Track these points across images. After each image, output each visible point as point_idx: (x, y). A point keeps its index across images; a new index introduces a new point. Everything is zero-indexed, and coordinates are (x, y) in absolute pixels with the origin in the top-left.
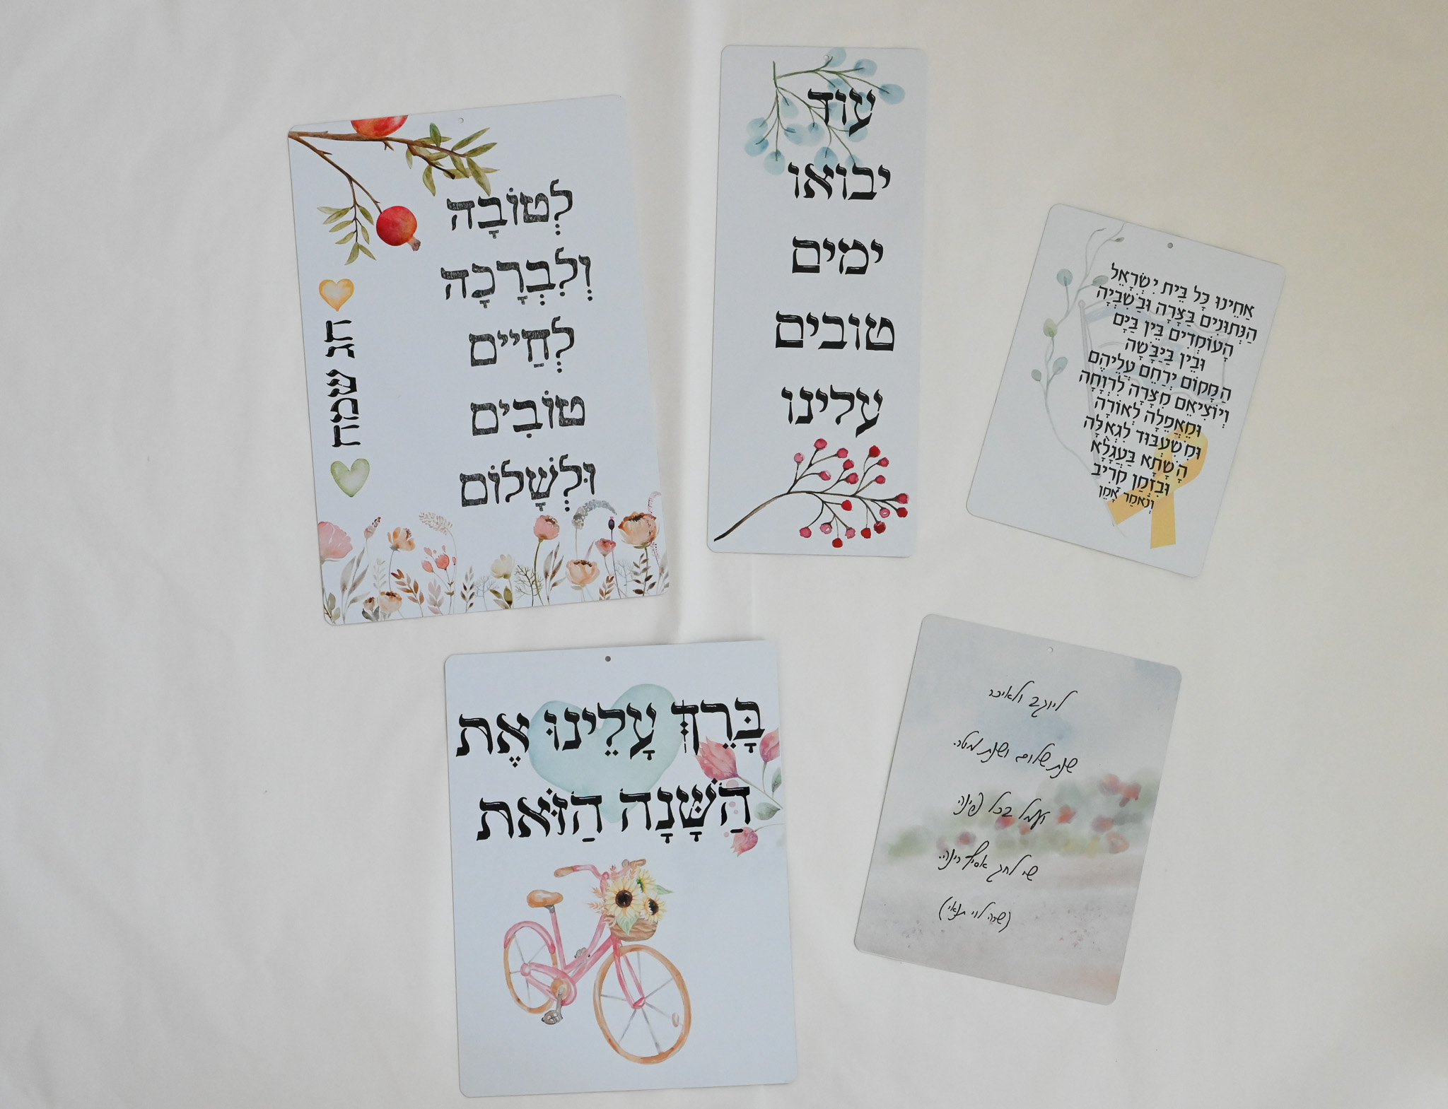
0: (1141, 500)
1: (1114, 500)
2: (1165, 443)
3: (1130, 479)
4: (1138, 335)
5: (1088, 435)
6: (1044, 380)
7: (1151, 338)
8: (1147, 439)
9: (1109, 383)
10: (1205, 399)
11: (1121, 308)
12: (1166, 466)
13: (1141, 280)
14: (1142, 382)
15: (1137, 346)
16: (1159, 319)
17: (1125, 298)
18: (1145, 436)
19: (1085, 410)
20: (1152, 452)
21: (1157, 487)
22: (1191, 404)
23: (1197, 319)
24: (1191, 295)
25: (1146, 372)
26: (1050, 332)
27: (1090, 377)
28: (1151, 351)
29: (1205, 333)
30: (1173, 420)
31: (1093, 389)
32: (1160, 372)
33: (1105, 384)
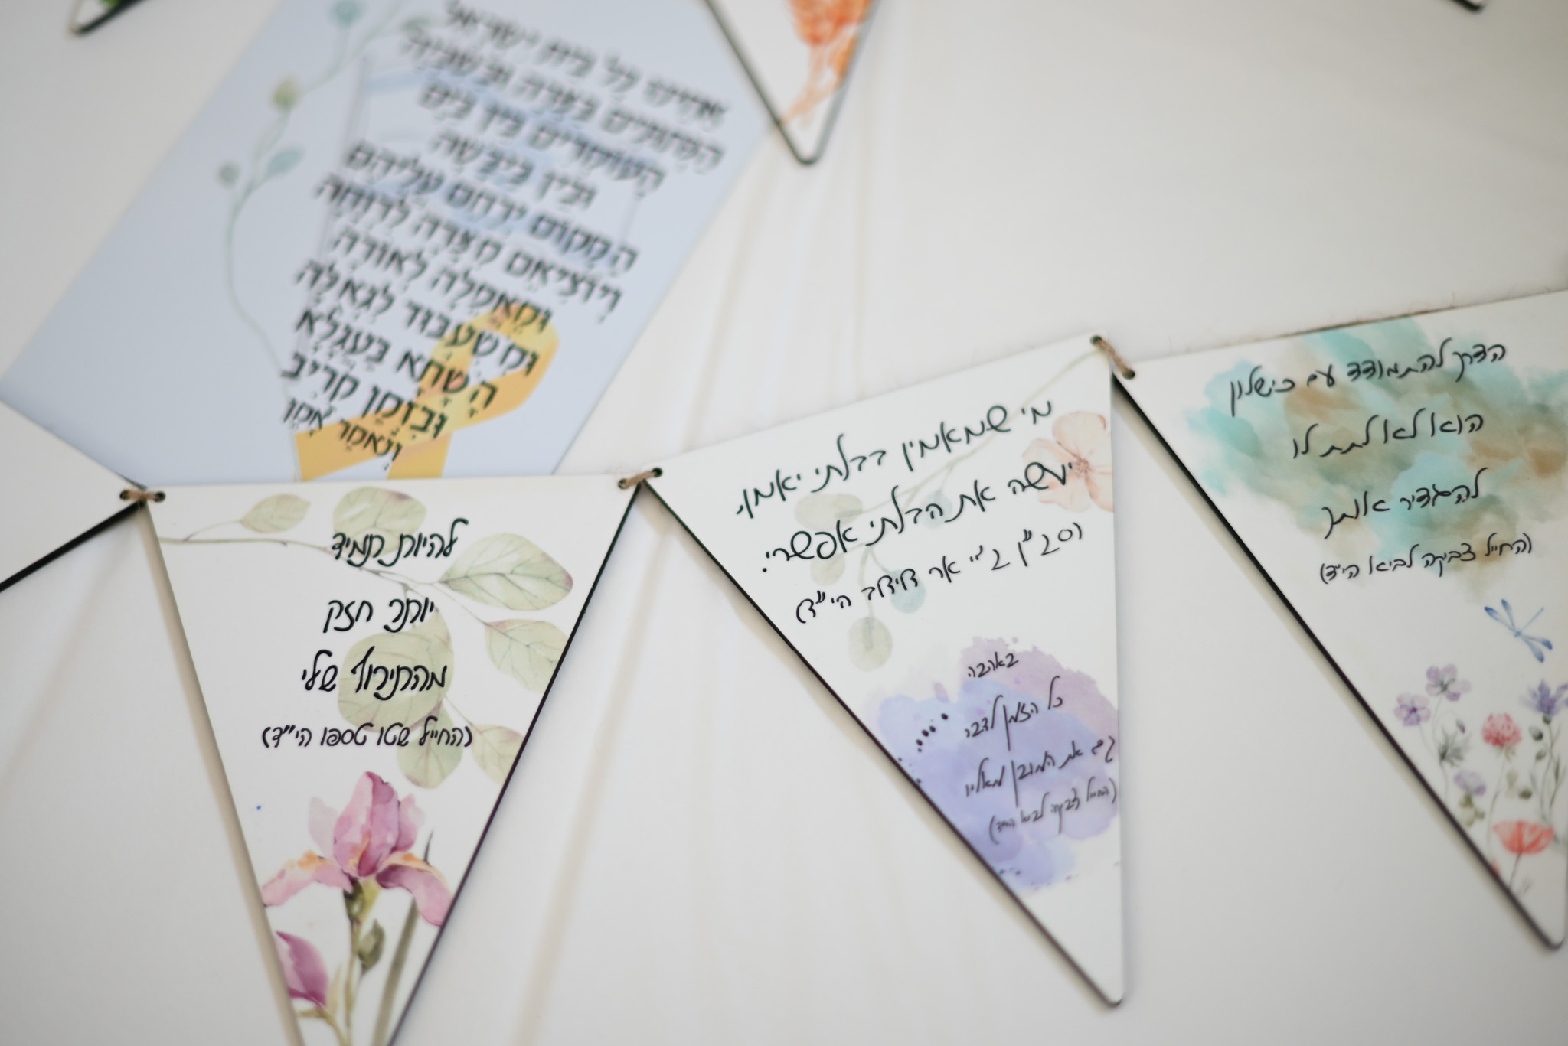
0: (373, 439)
1: (311, 433)
2: (463, 334)
3: (363, 394)
4: (467, 128)
5: (299, 298)
6: (240, 184)
7: (493, 136)
8: (425, 323)
9: (376, 208)
10: (575, 262)
11: (446, 76)
12: (449, 379)
13: (502, 32)
14: (448, 213)
15: (459, 147)
16: (520, 104)
17: (458, 60)
18: (420, 317)
19: (307, 249)
20: (428, 348)
21: (418, 418)
22: (541, 268)
23: (600, 114)
24: (599, 70)
25: (462, 195)
26: (285, 99)
27: (339, 191)
28: (484, 158)
29: (610, 141)
30: (493, 294)
31: (339, 215)
32: (492, 201)
33: (367, 208)
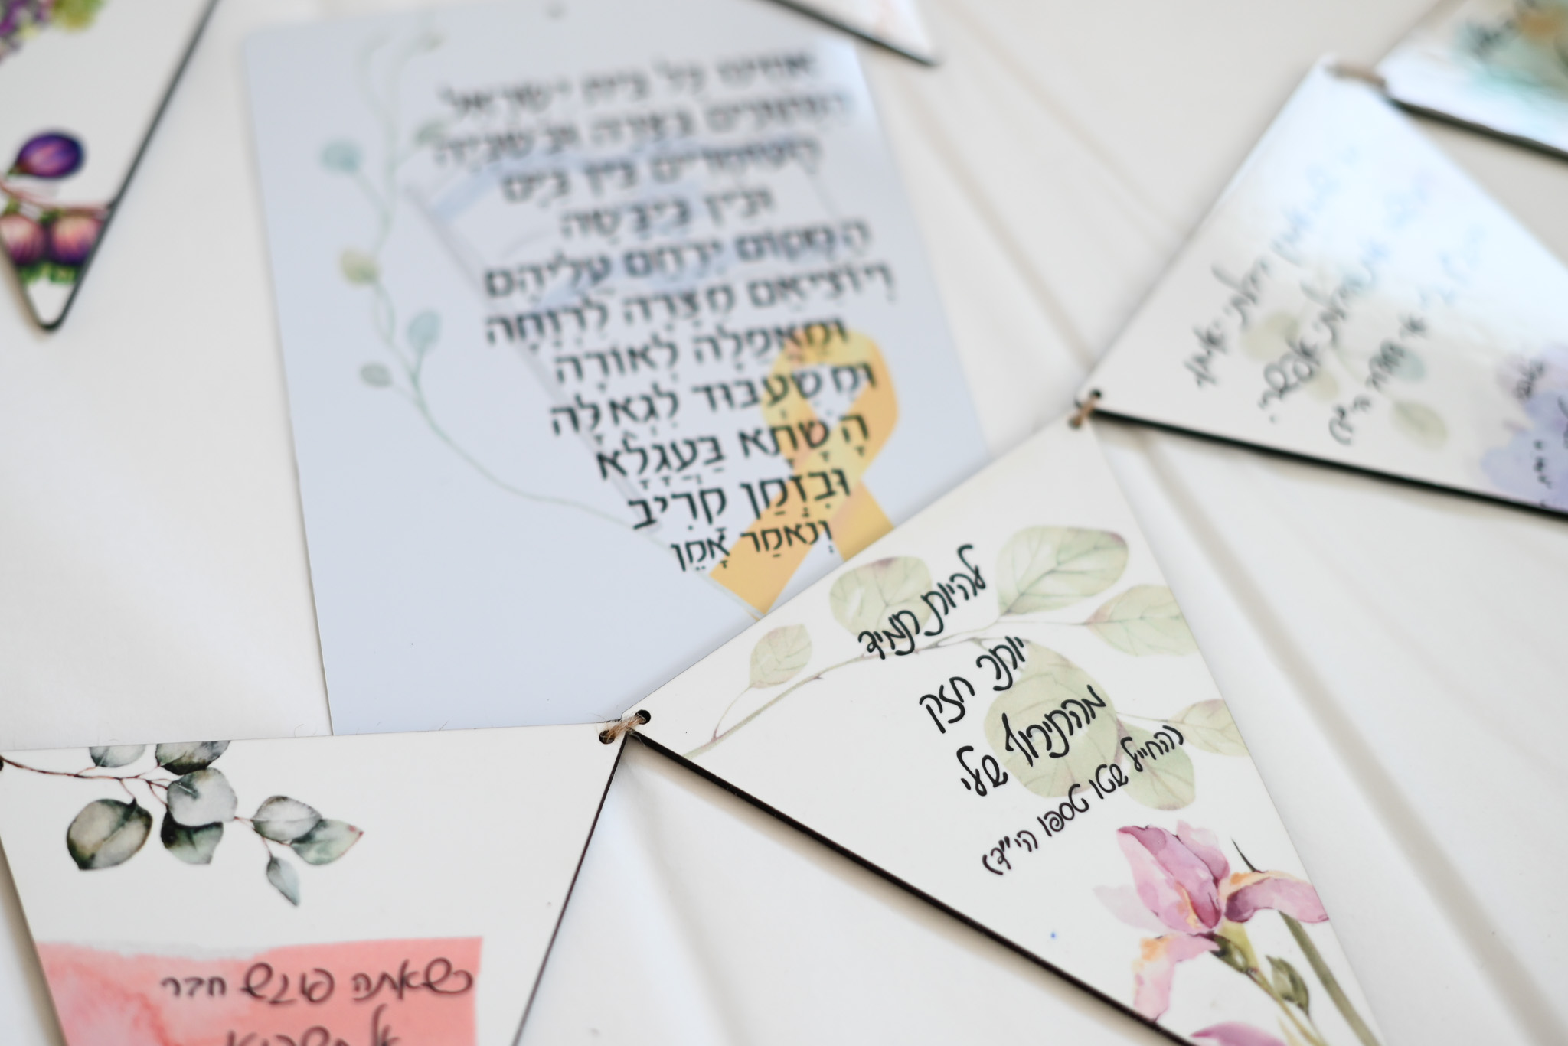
0: (793, 533)
1: (724, 563)
2: (777, 387)
3: (738, 500)
4: (582, 197)
5: (578, 449)
6: (399, 377)
7: (613, 193)
8: (728, 396)
9: (569, 322)
10: (814, 261)
11: (509, 164)
12: (809, 434)
13: (524, 95)
14: (644, 286)
15: (593, 220)
16: (611, 150)
17: (507, 143)
18: (718, 394)
20: (759, 418)
21: (815, 487)
22: (787, 285)
23: (699, 120)
24: (658, 82)
25: (642, 263)
26: (364, 275)
27: (513, 327)
28: (629, 218)
30: (764, 333)
31: (534, 348)
32: (676, 252)
33: (557, 326)
